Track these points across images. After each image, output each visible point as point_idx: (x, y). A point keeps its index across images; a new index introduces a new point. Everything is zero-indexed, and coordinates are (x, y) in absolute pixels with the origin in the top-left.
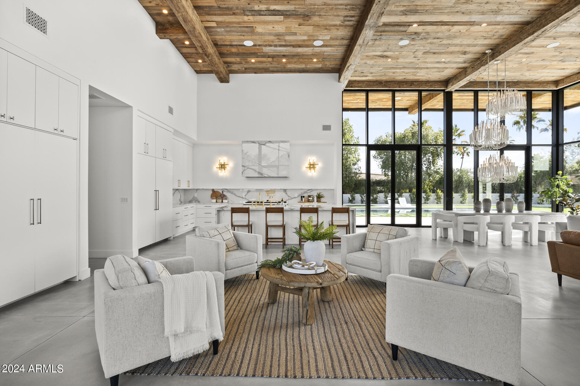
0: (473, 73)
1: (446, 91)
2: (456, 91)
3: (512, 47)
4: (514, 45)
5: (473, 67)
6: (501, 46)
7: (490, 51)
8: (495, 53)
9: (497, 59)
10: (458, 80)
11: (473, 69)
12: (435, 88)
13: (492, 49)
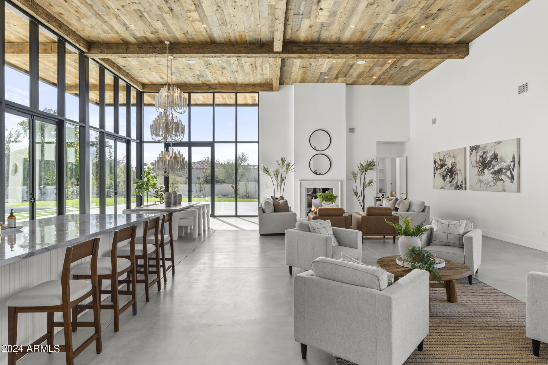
0: (140, 55)
1: (85, 54)
2: (93, 59)
3: (195, 53)
4: (198, 53)
5: (140, 47)
6: (182, 46)
7: (169, 43)
8: (174, 49)
9: (175, 55)
10: (113, 52)
11: (141, 50)
12: (80, 45)
13: (170, 42)
